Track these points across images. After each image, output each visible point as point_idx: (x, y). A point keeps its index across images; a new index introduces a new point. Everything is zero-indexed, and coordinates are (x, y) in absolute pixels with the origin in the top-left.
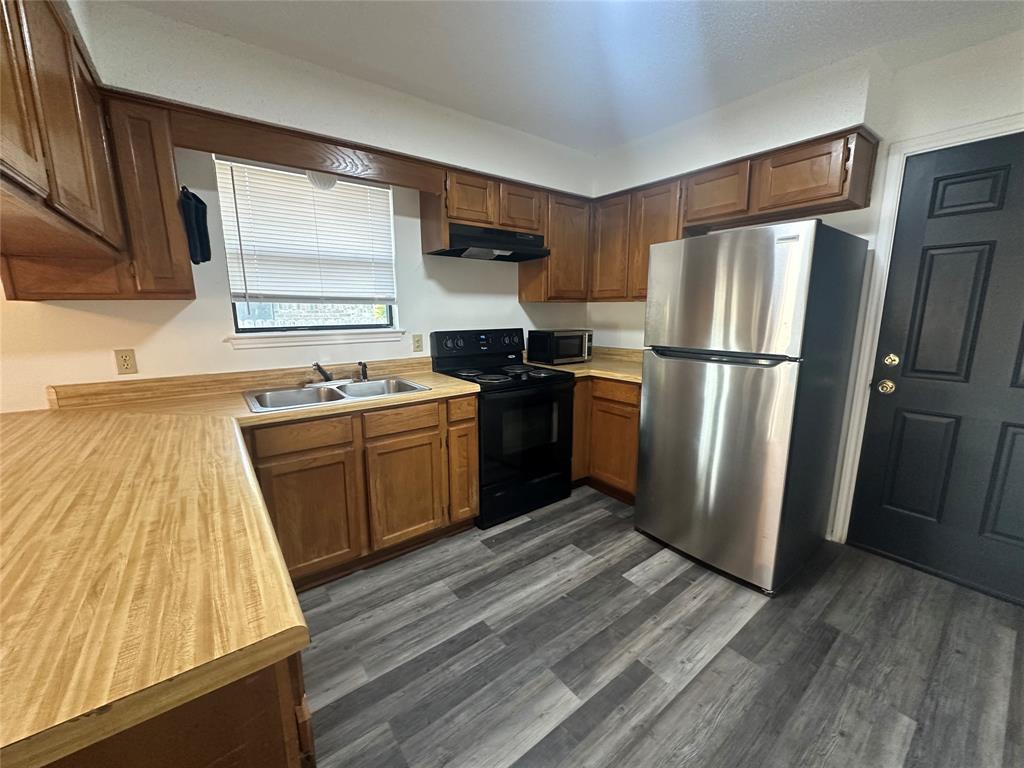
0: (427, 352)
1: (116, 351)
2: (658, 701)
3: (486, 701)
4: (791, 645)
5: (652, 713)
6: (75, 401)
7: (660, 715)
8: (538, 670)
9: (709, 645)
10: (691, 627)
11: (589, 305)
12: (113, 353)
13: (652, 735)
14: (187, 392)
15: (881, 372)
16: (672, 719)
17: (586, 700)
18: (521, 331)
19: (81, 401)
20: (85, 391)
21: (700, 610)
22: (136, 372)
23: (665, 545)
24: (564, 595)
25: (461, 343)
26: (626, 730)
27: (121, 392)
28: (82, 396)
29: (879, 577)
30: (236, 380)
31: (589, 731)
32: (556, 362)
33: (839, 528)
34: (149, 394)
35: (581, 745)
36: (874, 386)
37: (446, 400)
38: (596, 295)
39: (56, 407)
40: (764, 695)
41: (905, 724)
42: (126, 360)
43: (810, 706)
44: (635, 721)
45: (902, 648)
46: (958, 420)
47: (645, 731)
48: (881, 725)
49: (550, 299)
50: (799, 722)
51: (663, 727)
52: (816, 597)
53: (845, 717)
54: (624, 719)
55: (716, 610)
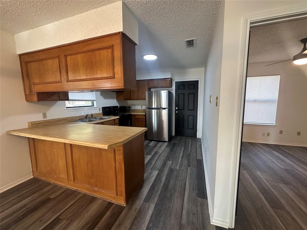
0: (101, 111)
1: (43, 113)
2: (160, 153)
4: (172, 145)
6: (35, 125)
9: (163, 148)
10: (160, 147)
11: (128, 101)
12: (42, 114)
14: (58, 122)
15: (176, 110)
16: (162, 154)
18: (118, 106)
19: (36, 125)
20: (37, 123)
21: (160, 146)
22: (46, 118)
23: (152, 140)
25: (108, 109)
27: (44, 122)
28: (37, 124)
29: (179, 138)
30: (68, 119)
32: (127, 112)
33: (174, 134)
34: (50, 123)
36: (175, 112)
37: (114, 120)
38: (132, 99)
39: (31, 127)
40: (170, 149)
41: (183, 147)
42: (45, 115)
43: (175, 149)
44: (158, 155)
45: (182, 143)
46: (184, 115)
47: (160, 155)
48: (181, 148)
49: (124, 100)
50: (174, 150)
52: (173, 141)
53: (178, 149)
55: (162, 145)
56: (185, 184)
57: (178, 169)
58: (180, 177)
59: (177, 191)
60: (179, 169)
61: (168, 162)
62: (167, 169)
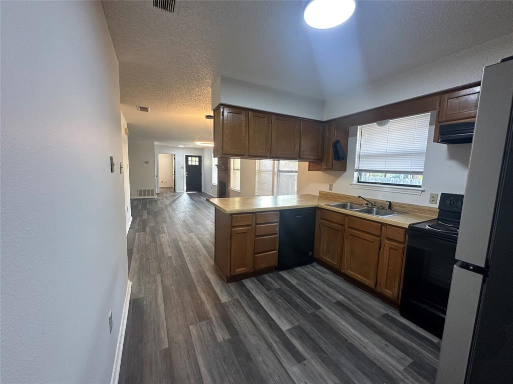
3: (285, 305)
5: (278, 354)
7: (276, 356)
8: (298, 321)
12: (329, 185)
13: (268, 349)
17: (285, 333)
20: (323, 193)
22: (332, 191)
24: (349, 341)
26: (271, 340)
31: (272, 329)
35: (267, 326)
42: (331, 187)
44: (274, 345)
47: (270, 347)
51: (271, 354)
54: (276, 342)
56: (165, 305)
57: (191, 327)
58: (178, 312)
59: (174, 292)
60: (189, 328)
61: (227, 337)
62: (212, 315)
